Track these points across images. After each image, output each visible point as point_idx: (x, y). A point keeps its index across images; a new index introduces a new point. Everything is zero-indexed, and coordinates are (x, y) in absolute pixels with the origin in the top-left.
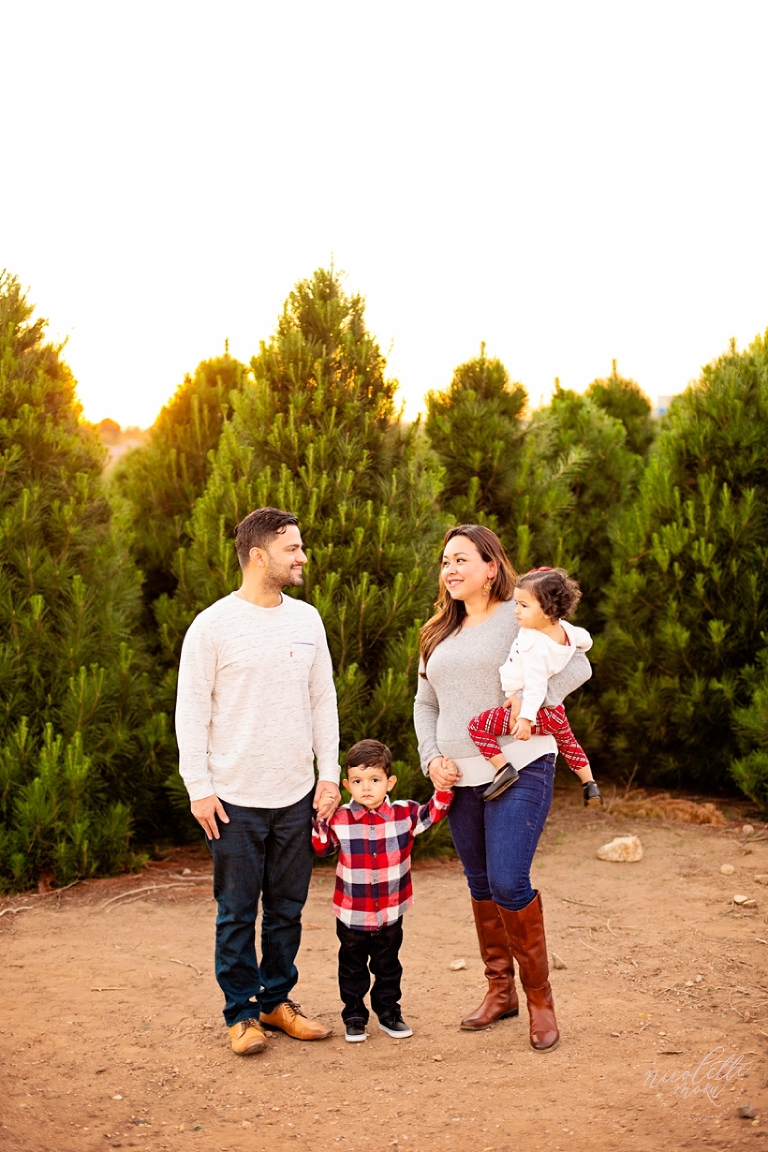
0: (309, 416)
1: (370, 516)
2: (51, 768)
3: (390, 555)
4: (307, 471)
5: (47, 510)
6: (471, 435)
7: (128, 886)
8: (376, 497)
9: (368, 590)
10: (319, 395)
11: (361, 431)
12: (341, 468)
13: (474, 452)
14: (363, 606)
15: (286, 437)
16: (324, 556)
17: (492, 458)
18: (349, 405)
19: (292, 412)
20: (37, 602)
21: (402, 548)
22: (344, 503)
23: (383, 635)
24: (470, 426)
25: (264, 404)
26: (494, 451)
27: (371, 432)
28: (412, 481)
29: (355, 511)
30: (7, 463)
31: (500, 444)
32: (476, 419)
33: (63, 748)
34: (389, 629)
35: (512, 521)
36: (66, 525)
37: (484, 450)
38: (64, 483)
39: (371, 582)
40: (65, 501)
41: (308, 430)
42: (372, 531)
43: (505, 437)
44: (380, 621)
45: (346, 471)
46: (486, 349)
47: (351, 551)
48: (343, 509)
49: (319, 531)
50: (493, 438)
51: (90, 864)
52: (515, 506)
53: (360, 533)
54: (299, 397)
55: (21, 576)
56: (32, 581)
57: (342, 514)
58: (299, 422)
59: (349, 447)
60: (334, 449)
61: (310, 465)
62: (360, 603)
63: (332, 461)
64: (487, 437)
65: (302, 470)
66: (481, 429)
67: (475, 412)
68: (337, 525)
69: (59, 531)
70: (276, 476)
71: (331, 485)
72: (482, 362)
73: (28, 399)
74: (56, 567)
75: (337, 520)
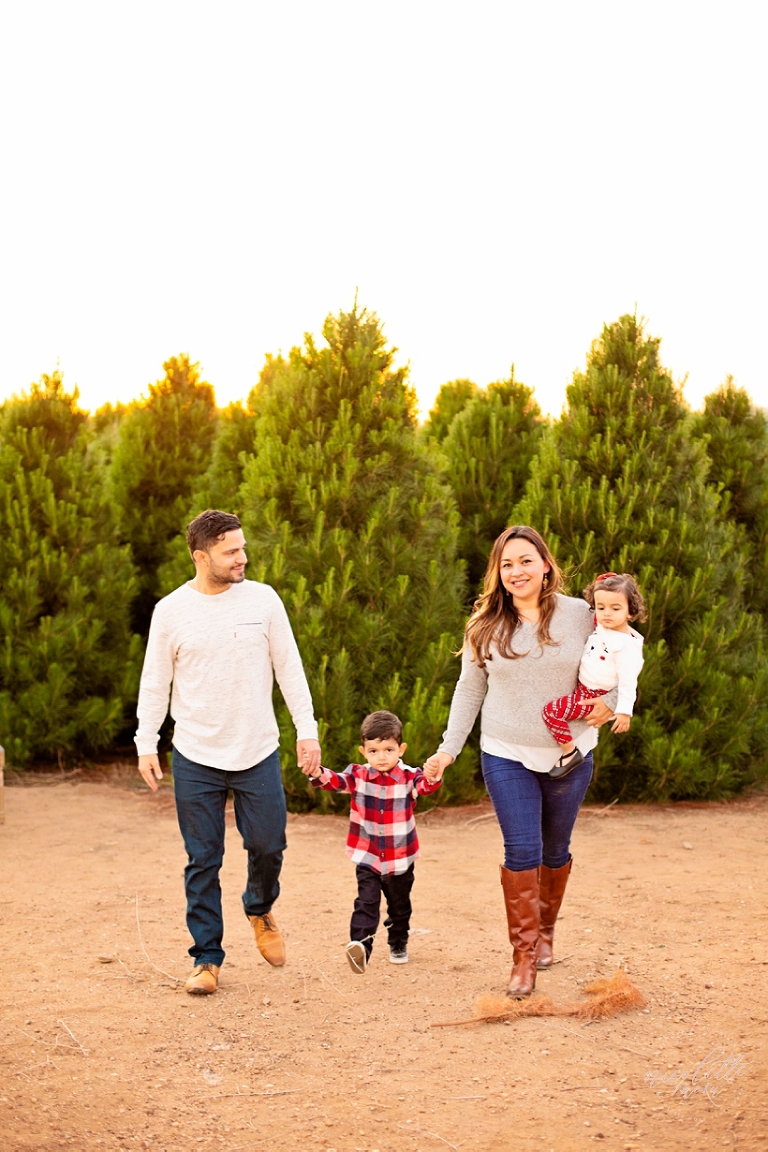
0: (621, 437)
1: (672, 520)
2: (419, 715)
3: (688, 554)
4: (623, 482)
5: (407, 506)
6: (724, 455)
7: (476, 813)
8: (675, 504)
9: (673, 581)
10: (631, 420)
11: (663, 451)
12: (650, 481)
13: (726, 470)
14: (668, 593)
15: (603, 454)
16: (638, 552)
17: (740, 476)
18: (654, 428)
19: (609, 433)
20: (404, 581)
21: (698, 547)
22: (652, 509)
23: (681, 617)
24: (722, 447)
25: (582, 425)
26: (742, 469)
27: (670, 453)
28: (701, 493)
29: (660, 516)
30: (377, 466)
31: (748, 464)
32: (728, 442)
33: (429, 699)
34: (685, 613)
35: (756, 529)
36: (419, 519)
37: (734, 467)
38: (416, 484)
39: (676, 575)
40: (420, 499)
41: (622, 448)
42: (675, 533)
43: (752, 457)
44: (681, 606)
45: (654, 483)
46: (733, 382)
47: (657, 548)
48: (651, 513)
49: (631, 532)
50: (742, 459)
51: (445, 795)
52: (759, 517)
53: (665, 534)
54: (613, 421)
55: (387, 560)
56: (394, 564)
57: (651, 519)
58: (614, 442)
59: (656, 464)
60: (644, 466)
61: (626, 479)
62: (665, 591)
63: (641, 475)
64: (738, 457)
65: (619, 481)
66: (732, 450)
67: (727, 435)
68: (647, 527)
69: (415, 524)
70: (596, 484)
71: (641, 494)
72: (730, 392)
73: (390, 414)
74: (414, 553)
75: (646, 522)
